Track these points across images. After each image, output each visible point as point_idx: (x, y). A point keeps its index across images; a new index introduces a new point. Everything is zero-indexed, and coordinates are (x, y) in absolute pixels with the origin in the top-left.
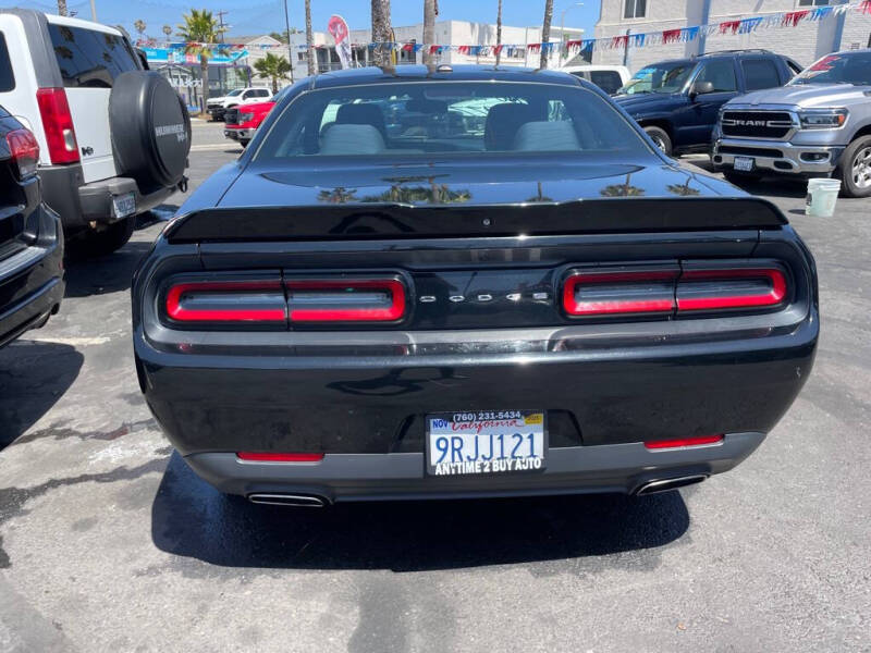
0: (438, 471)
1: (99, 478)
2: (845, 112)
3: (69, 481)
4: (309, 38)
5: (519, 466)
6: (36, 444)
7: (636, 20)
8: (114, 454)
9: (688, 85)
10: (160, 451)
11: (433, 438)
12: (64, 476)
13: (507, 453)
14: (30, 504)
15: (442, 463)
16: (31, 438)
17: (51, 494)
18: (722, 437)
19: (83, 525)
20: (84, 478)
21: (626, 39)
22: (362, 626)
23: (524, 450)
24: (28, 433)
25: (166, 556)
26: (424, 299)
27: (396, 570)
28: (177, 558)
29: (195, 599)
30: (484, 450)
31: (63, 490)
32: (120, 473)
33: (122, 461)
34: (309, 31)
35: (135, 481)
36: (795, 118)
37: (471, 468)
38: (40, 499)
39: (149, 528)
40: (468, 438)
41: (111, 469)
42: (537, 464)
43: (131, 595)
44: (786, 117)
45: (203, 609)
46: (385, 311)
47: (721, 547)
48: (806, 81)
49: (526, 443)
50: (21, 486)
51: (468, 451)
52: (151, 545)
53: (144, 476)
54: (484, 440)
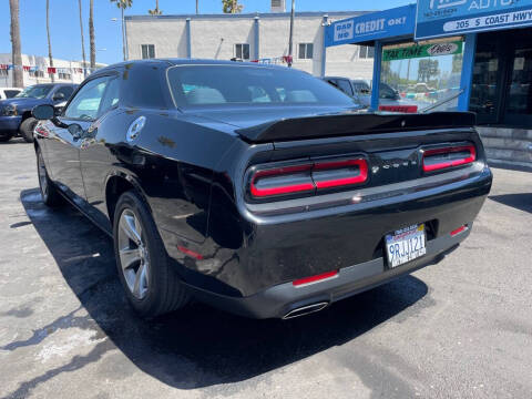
0: (393, 265)
1: (67, 368)
8: (56, 350)
10: (92, 338)
11: (389, 246)
12: (32, 377)
13: (413, 249)
15: (393, 260)
18: (467, 226)
23: (419, 246)
26: (374, 168)
28: (206, 389)
31: (44, 386)
32: (78, 362)
33: (70, 352)
35: (101, 361)
39: (158, 382)
40: (400, 243)
41: (68, 361)
42: (424, 251)
46: (363, 177)
49: (419, 241)
51: (401, 251)
52: (175, 390)
53: (105, 356)
54: (406, 243)
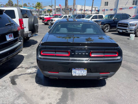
0: (73, 75)
1: (28, 74)
2: (137, 24)
3: (24, 74)
4: (55, 7)
5: (83, 75)
6: (19, 69)
7: (106, 6)
8: (29, 71)
9: (113, 18)
10: (35, 71)
11: (73, 71)
13: (82, 73)
14: (19, 77)
15: (74, 74)
16: (18, 68)
17: (22, 76)
18: (110, 73)
19: (26, 80)
20: (26, 74)
21: (105, 10)
22: (63, 95)
23: (84, 73)
24: (17, 67)
25: (37, 84)
26: (72, 53)
27: (67, 88)
28: (39, 85)
29: (41, 90)
30: (79, 73)
31: (23, 75)
32: (30, 73)
34: (55, 6)
35: (32, 74)
36: (129, 25)
37: (77, 75)
38: (20, 76)
39: (35, 81)
40: (77, 71)
41: (29, 73)
42: (86, 75)
43: (33, 89)
44: (127, 24)
45: (42, 91)
46: (67, 55)
47: (110, 87)
48: (131, 19)
49: (84, 72)
50: (17, 74)
51: (77, 73)
52: (35, 83)
53: (34, 74)
54: (79, 72)
